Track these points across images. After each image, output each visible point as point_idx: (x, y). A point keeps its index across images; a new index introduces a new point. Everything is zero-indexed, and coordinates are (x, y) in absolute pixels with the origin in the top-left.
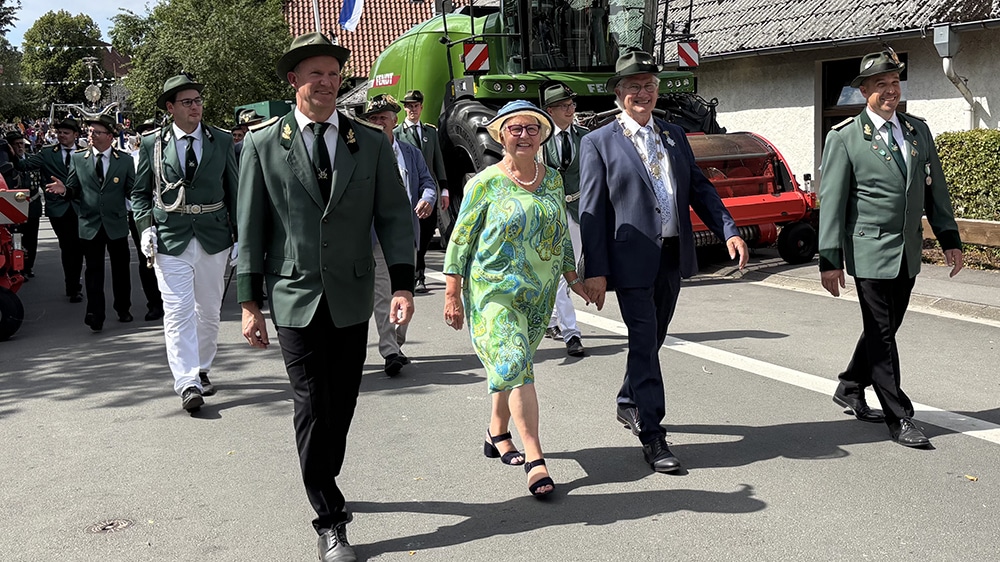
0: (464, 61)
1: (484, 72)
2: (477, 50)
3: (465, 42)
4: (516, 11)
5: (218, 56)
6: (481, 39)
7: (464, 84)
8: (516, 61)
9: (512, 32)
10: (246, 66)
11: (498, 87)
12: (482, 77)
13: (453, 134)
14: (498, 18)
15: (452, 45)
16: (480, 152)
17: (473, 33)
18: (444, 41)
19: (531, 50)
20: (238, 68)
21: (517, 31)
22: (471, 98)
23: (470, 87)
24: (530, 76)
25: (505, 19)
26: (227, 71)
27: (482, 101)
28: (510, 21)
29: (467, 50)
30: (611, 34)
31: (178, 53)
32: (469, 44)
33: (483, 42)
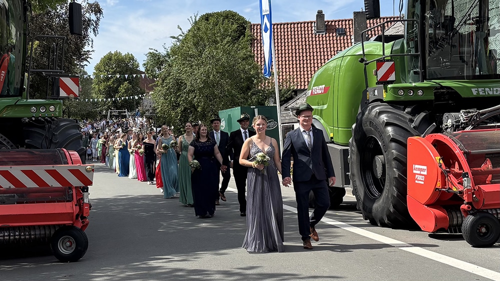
0: (376, 75)
1: (392, 82)
2: (387, 66)
3: (378, 61)
4: (416, 37)
5: (209, 77)
6: (389, 58)
7: (376, 91)
8: (415, 73)
9: (413, 52)
10: (226, 84)
11: (401, 92)
12: (389, 86)
13: (366, 127)
14: (403, 43)
15: (368, 63)
16: (387, 140)
17: (384, 55)
18: (362, 61)
19: (427, 64)
20: (221, 85)
21: (417, 51)
22: (381, 101)
23: (380, 93)
24: (426, 84)
25: (408, 43)
26: (214, 87)
27: (389, 103)
28: (412, 44)
29: (379, 67)
30: (490, 51)
31: (184, 76)
32: (380, 62)
33: (390, 60)
